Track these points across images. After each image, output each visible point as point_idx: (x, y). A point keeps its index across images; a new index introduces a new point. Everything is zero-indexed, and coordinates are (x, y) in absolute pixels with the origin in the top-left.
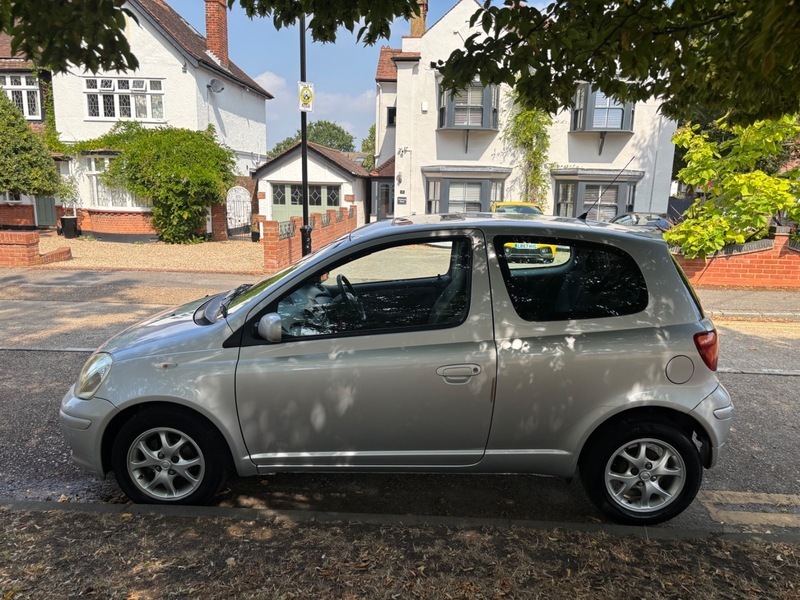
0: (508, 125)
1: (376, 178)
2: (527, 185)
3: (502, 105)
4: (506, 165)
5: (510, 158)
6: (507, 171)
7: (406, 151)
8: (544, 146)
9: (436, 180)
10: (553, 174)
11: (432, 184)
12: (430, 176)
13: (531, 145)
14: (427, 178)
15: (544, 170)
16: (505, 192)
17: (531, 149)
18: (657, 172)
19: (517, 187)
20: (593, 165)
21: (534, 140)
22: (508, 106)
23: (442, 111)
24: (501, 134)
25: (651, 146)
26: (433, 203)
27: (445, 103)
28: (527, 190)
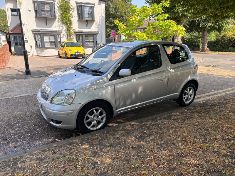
0: (59, 17)
1: (11, 34)
2: (68, 36)
3: (56, 10)
4: (60, 30)
5: (61, 28)
6: (60, 31)
7: (25, 24)
8: (71, 24)
9: (38, 34)
10: (75, 32)
11: (36, 36)
12: (35, 33)
13: (67, 23)
14: (34, 34)
15: (72, 31)
16: (61, 38)
17: (67, 25)
18: (102, 32)
19: (64, 36)
20: (85, 30)
21: (68, 22)
22: (58, 10)
23: (36, 11)
24: (57, 20)
25: (99, 25)
26: (38, 42)
27: (37, 8)
28: (68, 38)
